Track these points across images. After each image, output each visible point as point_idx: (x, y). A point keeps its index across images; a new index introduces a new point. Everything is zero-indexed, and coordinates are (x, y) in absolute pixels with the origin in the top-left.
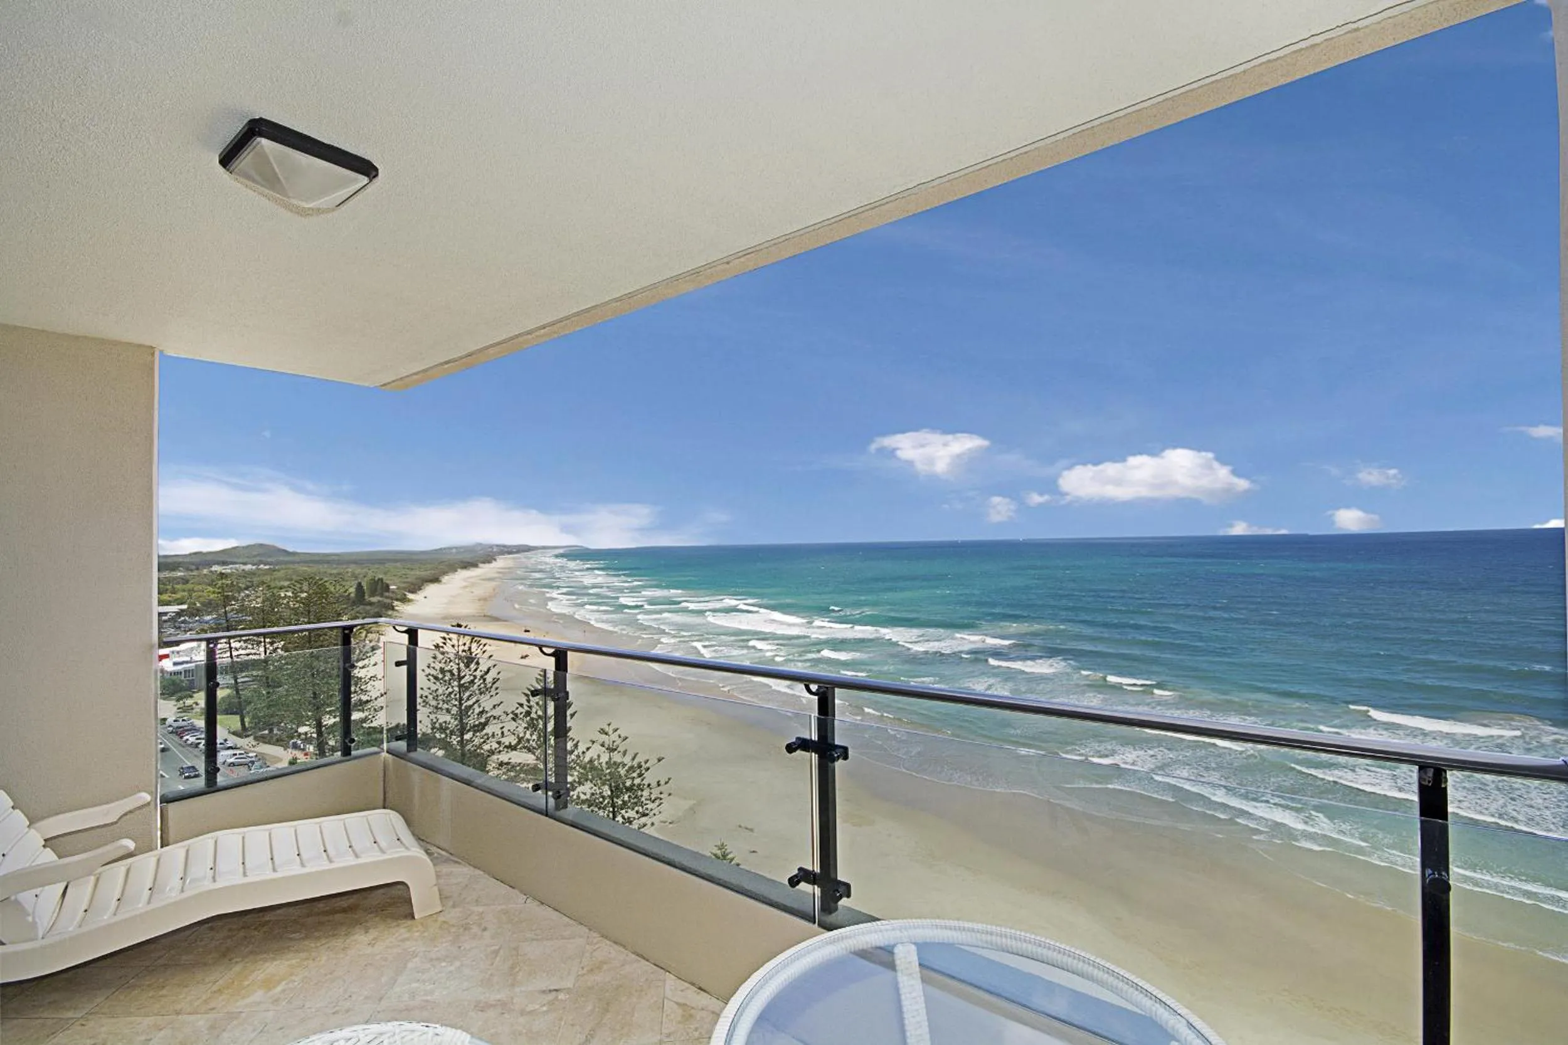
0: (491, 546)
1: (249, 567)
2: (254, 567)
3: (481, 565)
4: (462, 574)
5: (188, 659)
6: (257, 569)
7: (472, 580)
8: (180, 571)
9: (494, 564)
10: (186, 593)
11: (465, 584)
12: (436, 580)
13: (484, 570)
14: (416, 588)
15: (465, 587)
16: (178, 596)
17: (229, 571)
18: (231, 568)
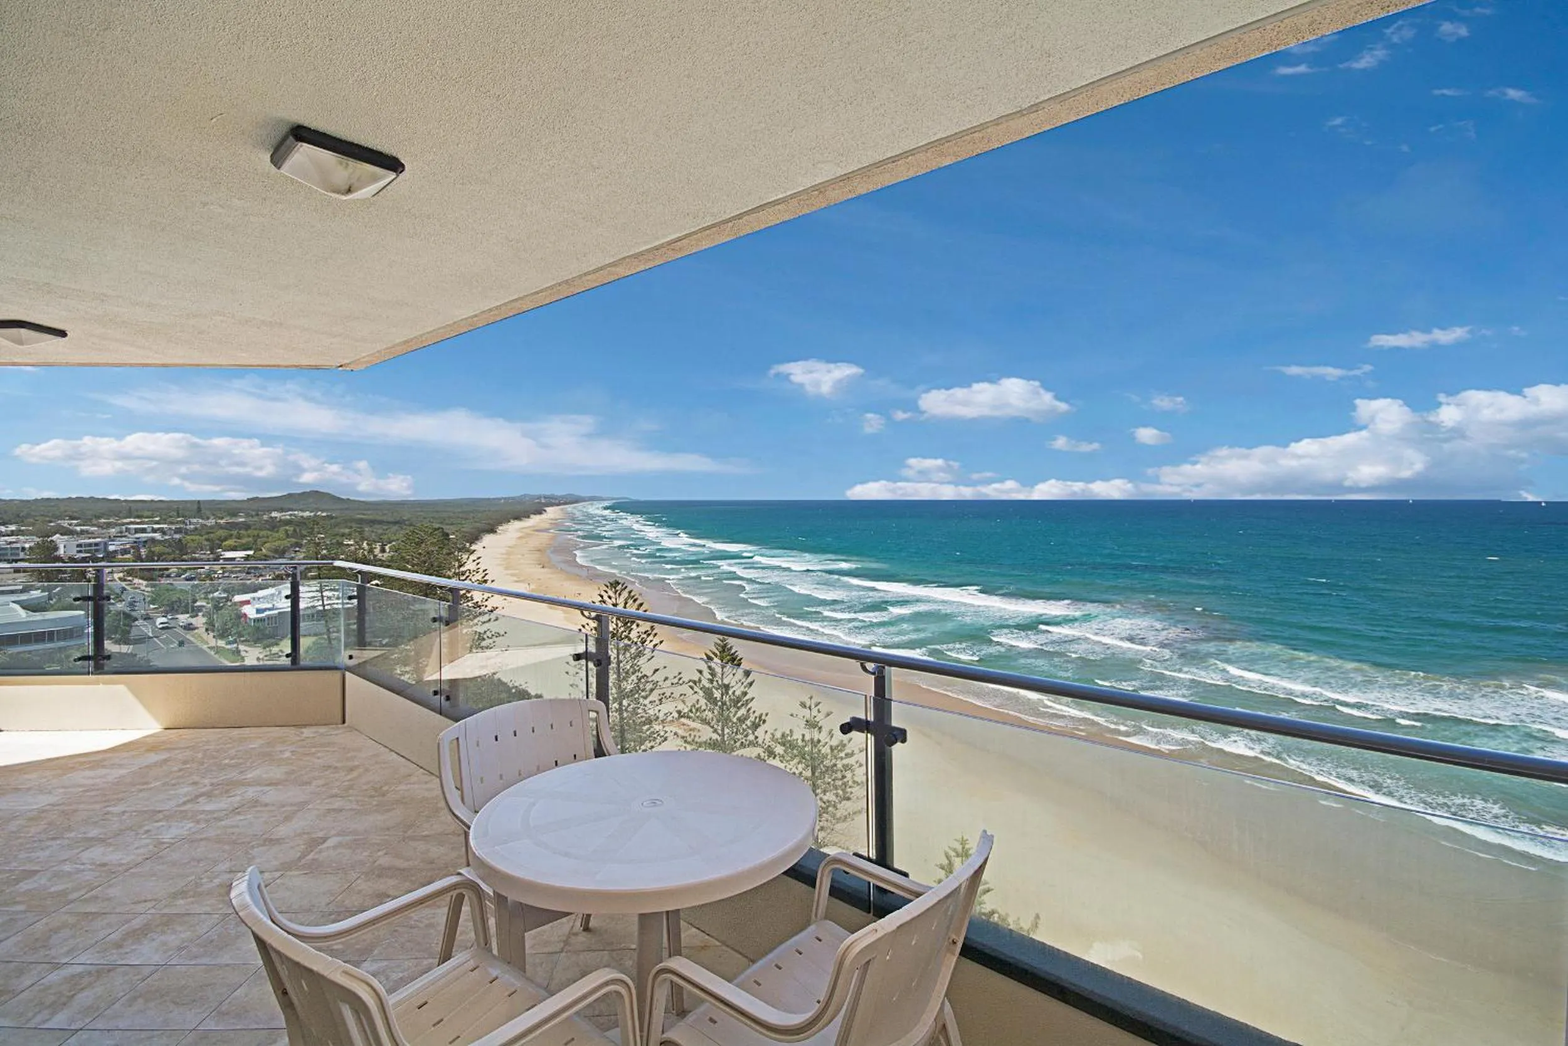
0: (539, 497)
1: (307, 514)
2: (312, 514)
3: (532, 516)
4: (515, 525)
5: (270, 606)
6: (315, 515)
7: (528, 531)
8: (241, 517)
9: (544, 516)
10: (250, 539)
11: (520, 534)
12: (492, 531)
13: (535, 520)
14: (475, 538)
15: (520, 538)
16: (244, 541)
17: (288, 517)
18: (291, 515)
